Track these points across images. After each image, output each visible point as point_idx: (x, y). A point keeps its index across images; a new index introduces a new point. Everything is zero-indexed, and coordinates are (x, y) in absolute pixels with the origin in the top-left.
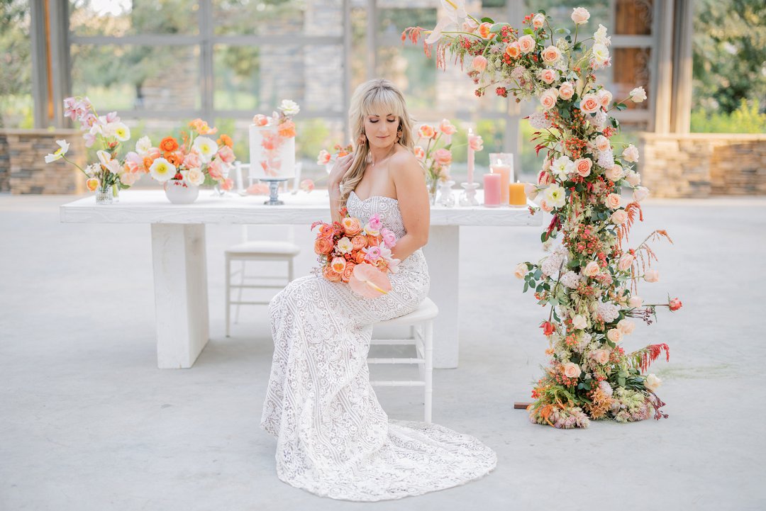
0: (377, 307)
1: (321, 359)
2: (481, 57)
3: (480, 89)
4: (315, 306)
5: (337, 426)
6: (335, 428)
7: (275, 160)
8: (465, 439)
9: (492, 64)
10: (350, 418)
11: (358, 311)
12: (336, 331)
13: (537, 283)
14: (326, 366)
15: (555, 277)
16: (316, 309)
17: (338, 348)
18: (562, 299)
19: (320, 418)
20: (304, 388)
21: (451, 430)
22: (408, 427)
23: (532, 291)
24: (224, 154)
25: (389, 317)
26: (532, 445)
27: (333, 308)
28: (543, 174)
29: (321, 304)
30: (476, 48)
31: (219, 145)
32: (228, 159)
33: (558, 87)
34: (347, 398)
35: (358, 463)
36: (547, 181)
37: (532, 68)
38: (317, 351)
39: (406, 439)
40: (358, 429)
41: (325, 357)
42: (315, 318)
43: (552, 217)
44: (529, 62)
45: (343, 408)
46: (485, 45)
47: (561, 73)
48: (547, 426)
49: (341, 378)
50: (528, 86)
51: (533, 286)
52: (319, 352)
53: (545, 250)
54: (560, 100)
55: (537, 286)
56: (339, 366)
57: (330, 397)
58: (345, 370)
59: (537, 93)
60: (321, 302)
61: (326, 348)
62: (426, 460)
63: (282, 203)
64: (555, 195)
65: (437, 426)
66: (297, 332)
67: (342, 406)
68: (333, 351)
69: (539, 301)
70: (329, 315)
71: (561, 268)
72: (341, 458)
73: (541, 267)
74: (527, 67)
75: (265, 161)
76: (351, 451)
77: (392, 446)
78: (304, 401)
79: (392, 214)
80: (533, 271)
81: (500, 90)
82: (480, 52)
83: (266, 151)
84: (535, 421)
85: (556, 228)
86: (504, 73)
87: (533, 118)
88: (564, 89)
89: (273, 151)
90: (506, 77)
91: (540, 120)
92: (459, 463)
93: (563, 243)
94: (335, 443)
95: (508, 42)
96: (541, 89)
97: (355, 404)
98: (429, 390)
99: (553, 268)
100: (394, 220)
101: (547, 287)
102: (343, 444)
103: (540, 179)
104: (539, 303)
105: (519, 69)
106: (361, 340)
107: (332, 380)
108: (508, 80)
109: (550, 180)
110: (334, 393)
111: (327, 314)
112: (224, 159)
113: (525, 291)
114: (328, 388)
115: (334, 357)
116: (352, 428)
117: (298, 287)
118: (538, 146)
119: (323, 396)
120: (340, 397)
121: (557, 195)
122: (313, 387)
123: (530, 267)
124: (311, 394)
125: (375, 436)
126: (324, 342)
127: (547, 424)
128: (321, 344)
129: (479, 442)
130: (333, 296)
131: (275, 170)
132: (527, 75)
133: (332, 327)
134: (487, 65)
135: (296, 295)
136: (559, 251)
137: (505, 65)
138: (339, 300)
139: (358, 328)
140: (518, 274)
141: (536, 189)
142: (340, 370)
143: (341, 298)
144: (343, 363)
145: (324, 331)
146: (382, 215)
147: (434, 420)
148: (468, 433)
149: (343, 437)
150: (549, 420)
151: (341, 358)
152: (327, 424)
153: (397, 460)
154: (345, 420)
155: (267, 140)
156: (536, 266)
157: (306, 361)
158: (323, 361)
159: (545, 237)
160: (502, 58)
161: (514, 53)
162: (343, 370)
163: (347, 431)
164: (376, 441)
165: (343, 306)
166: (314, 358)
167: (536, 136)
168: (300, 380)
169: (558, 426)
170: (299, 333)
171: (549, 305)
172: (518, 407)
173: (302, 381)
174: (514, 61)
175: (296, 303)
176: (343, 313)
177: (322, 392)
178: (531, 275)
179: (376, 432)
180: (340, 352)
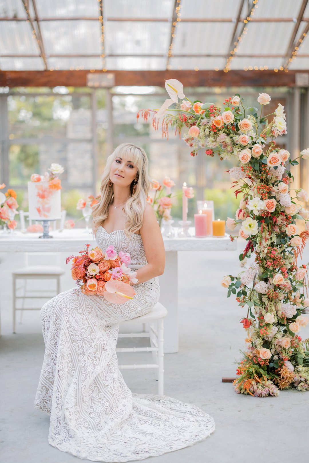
0: (122, 311)
1: (81, 352)
2: (195, 127)
3: (194, 151)
4: (76, 313)
5: (95, 403)
6: (93, 405)
7: (47, 206)
8: (189, 407)
9: (203, 133)
10: (104, 397)
11: (108, 315)
12: (92, 330)
13: (238, 290)
14: (86, 357)
15: (250, 286)
16: (77, 314)
17: (94, 344)
18: (256, 301)
19: (82, 398)
20: (69, 375)
21: (178, 401)
22: (146, 399)
23: (234, 296)
24: (10, 202)
25: (131, 318)
26: (239, 411)
27: (90, 313)
28: (240, 211)
29: (80, 311)
30: (191, 122)
31: (7, 197)
32: (13, 207)
33: (251, 149)
34: (102, 382)
35: (111, 430)
36: (243, 216)
37: (231, 135)
38: (78, 346)
39: (145, 409)
40: (110, 404)
41: (85, 351)
42: (76, 321)
43: (247, 242)
44: (229, 131)
45: (99, 390)
46: (198, 120)
47: (252, 138)
48: (248, 396)
49: (97, 366)
50: (229, 148)
51: (234, 292)
52: (80, 347)
53: (242, 267)
54: (252, 158)
55: (237, 292)
56: (95, 357)
57: (89, 381)
58: (99, 361)
59: (235, 153)
60: (81, 309)
61: (85, 344)
62: (162, 426)
63: (51, 237)
64: (250, 226)
65: (168, 398)
66: (63, 333)
67: (98, 388)
68: (91, 346)
69: (239, 303)
70: (86, 319)
71: (255, 279)
72: (97, 427)
73: (240, 278)
74: (228, 135)
75: (40, 207)
76: (106, 422)
77: (135, 415)
78: (69, 385)
79: (132, 243)
80: (235, 282)
81: (209, 151)
82: (194, 124)
83: (41, 200)
84: (239, 392)
85: (250, 250)
86: (211, 139)
87: (233, 171)
88: (255, 149)
89: (45, 200)
90: (213, 142)
91: (237, 172)
92: (187, 427)
93: (256, 261)
94: (93, 416)
95: (214, 117)
96: (238, 150)
97: (108, 386)
98: (162, 371)
99: (249, 279)
100: (133, 248)
101: (244, 293)
102: (99, 417)
103: (239, 215)
104: (240, 305)
105: (222, 136)
106: (111, 336)
107: (90, 369)
108: (214, 143)
109: (246, 215)
110: (92, 378)
111: (84, 318)
112: (10, 206)
113: (229, 296)
114: (87, 375)
115: (92, 350)
116: (105, 404)
117: (62, 298)
118: (236, 191)
119: (84, 381)
120: (96, 381)
121: (252, 226)
122: (76, 374)
123: (232, 279)
124: (74, 380)
125: (123, 408)
126: (84, 340)
127: (248, 394)
128: (82, 341)
129: (200, 410)
130: (89, 304)
131: (46, 213)
132: (228, 140)
133: (89, 328)
134: (199, 134)
135: (61, 305)
136: (253, 267)
137: (212, 133)
138: (94, 307)
139: (109, 327)
140: (224, 284)
141: (235, 222)
142: (96, 360)
143: (95, 305)
144: (98, 355)
145: (84, 331)
146: (124, 244)
147: (165, 394)
148: (191, 402)
149: (99, 412)
150: (250, 390)
151: (97, 350)
152: (86, 402)
153: (140, 426)
154: (100, 398)
155: (41, 192)
156: (236, 278)
157: (70, 354)
158: (83, 354)
159: (242, 257)
160: (209, 128)
161: (219, 124)
162: (98, 360)
163: (102, 407)
164: (124, 412)
165: (96, 311)
166: (76, 352)
167: (235, 184)
168: (66, 369)
169: (256, 395)
170: (65, 333)
171: (246, 306)
172: (225, 381)
173: (67, 370)
174: (219, 130)
175: (62, 311)
176: (97, 316)
177: (83, 378)
178: (233, 284)
179: (124, 406)
180: (96, 346)
